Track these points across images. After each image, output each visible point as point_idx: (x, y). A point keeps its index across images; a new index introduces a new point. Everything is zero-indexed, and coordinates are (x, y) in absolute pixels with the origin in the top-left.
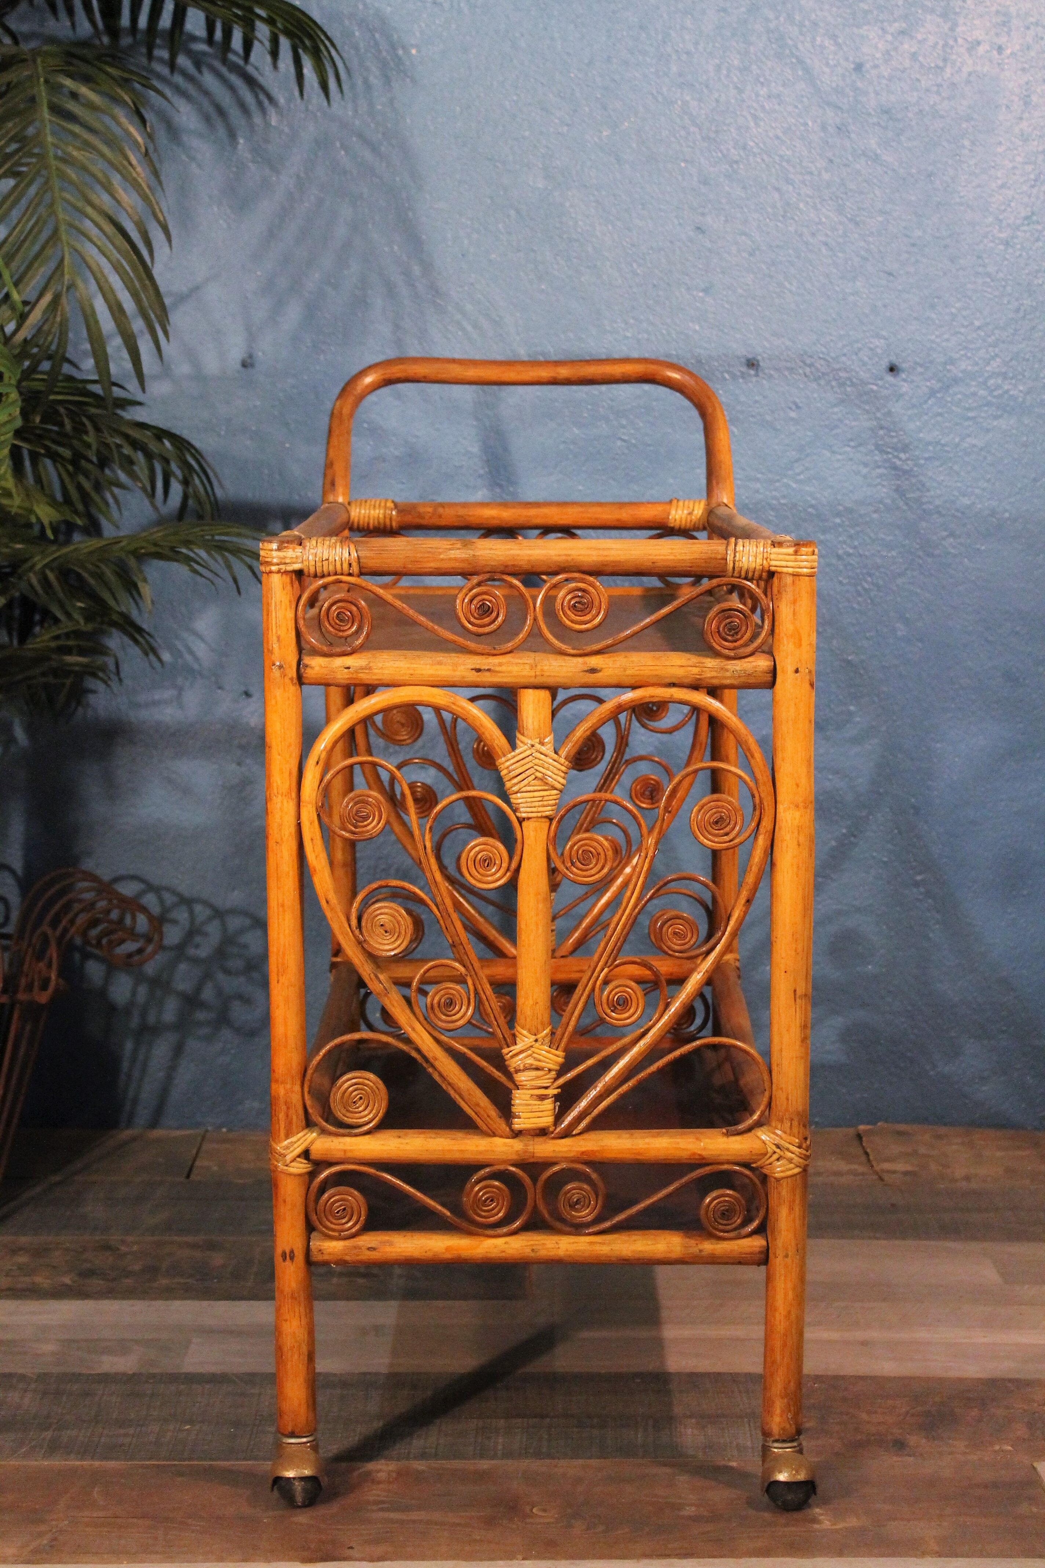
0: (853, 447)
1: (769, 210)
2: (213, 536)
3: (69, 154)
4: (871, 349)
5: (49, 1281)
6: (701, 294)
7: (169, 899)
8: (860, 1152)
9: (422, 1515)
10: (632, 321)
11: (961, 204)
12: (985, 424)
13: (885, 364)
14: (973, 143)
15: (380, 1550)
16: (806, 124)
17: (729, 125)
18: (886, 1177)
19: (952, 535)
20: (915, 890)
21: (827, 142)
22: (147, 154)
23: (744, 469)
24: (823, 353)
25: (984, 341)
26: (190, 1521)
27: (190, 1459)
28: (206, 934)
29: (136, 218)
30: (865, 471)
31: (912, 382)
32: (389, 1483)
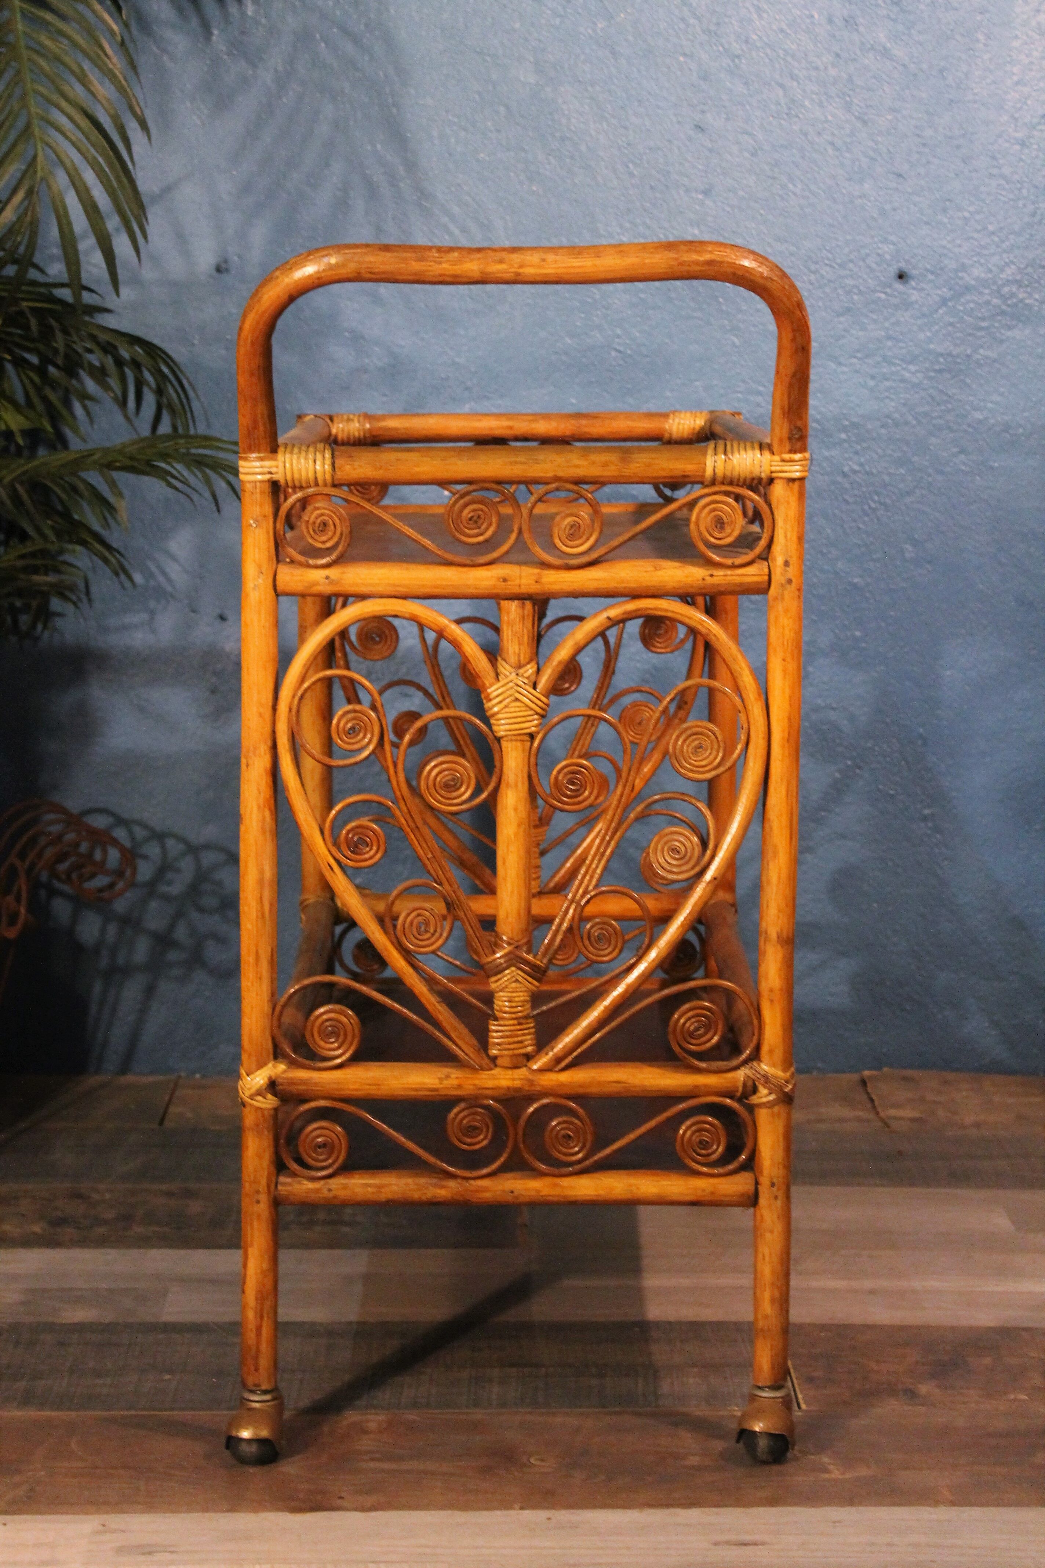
0: (860, 359)
1: (773, 107)
2: (188, 449)
3: (41, 45)
4: (879, 255)
5: (18, 1230)
6: (700, 197)
7: (140, 833)
8: (865, 1097)
9: (414, 1465)
10: (628, 225)
11: (975, 102)
12: (998, 335)
13: (893, 271)
14: (988, 37)
15: (370, 1500)
16: (812, 16)
17: (730, 17)
18: (893, 1123)
19: (963, 451)
20: (922, 825)
21: (834, 36)
22: (123, 43)
23: (743, 381)
24: (828, 259)
25: (998, 246)
26: (172, 1472)
27: (172, 1409)
28: (178, 871)
29: (112, 112)
30: (871, 383)
31: (923, 289)
32: (380, 1432)
